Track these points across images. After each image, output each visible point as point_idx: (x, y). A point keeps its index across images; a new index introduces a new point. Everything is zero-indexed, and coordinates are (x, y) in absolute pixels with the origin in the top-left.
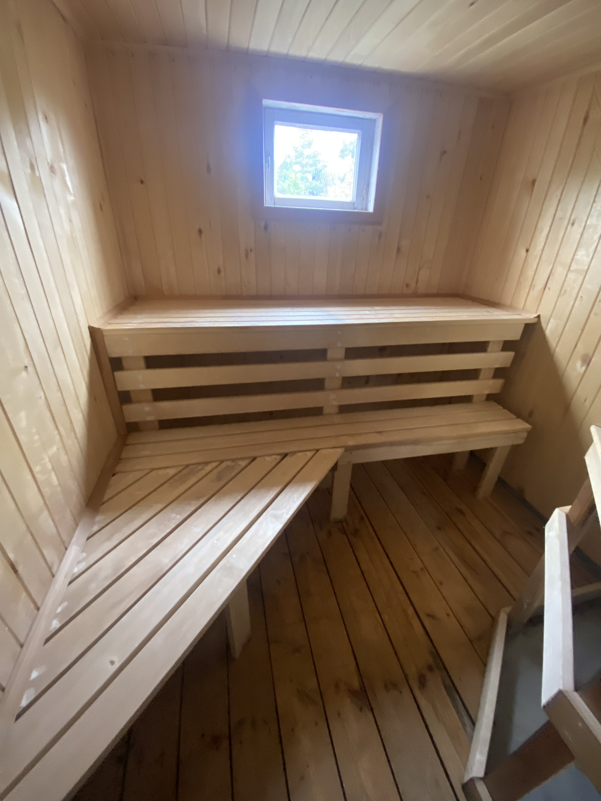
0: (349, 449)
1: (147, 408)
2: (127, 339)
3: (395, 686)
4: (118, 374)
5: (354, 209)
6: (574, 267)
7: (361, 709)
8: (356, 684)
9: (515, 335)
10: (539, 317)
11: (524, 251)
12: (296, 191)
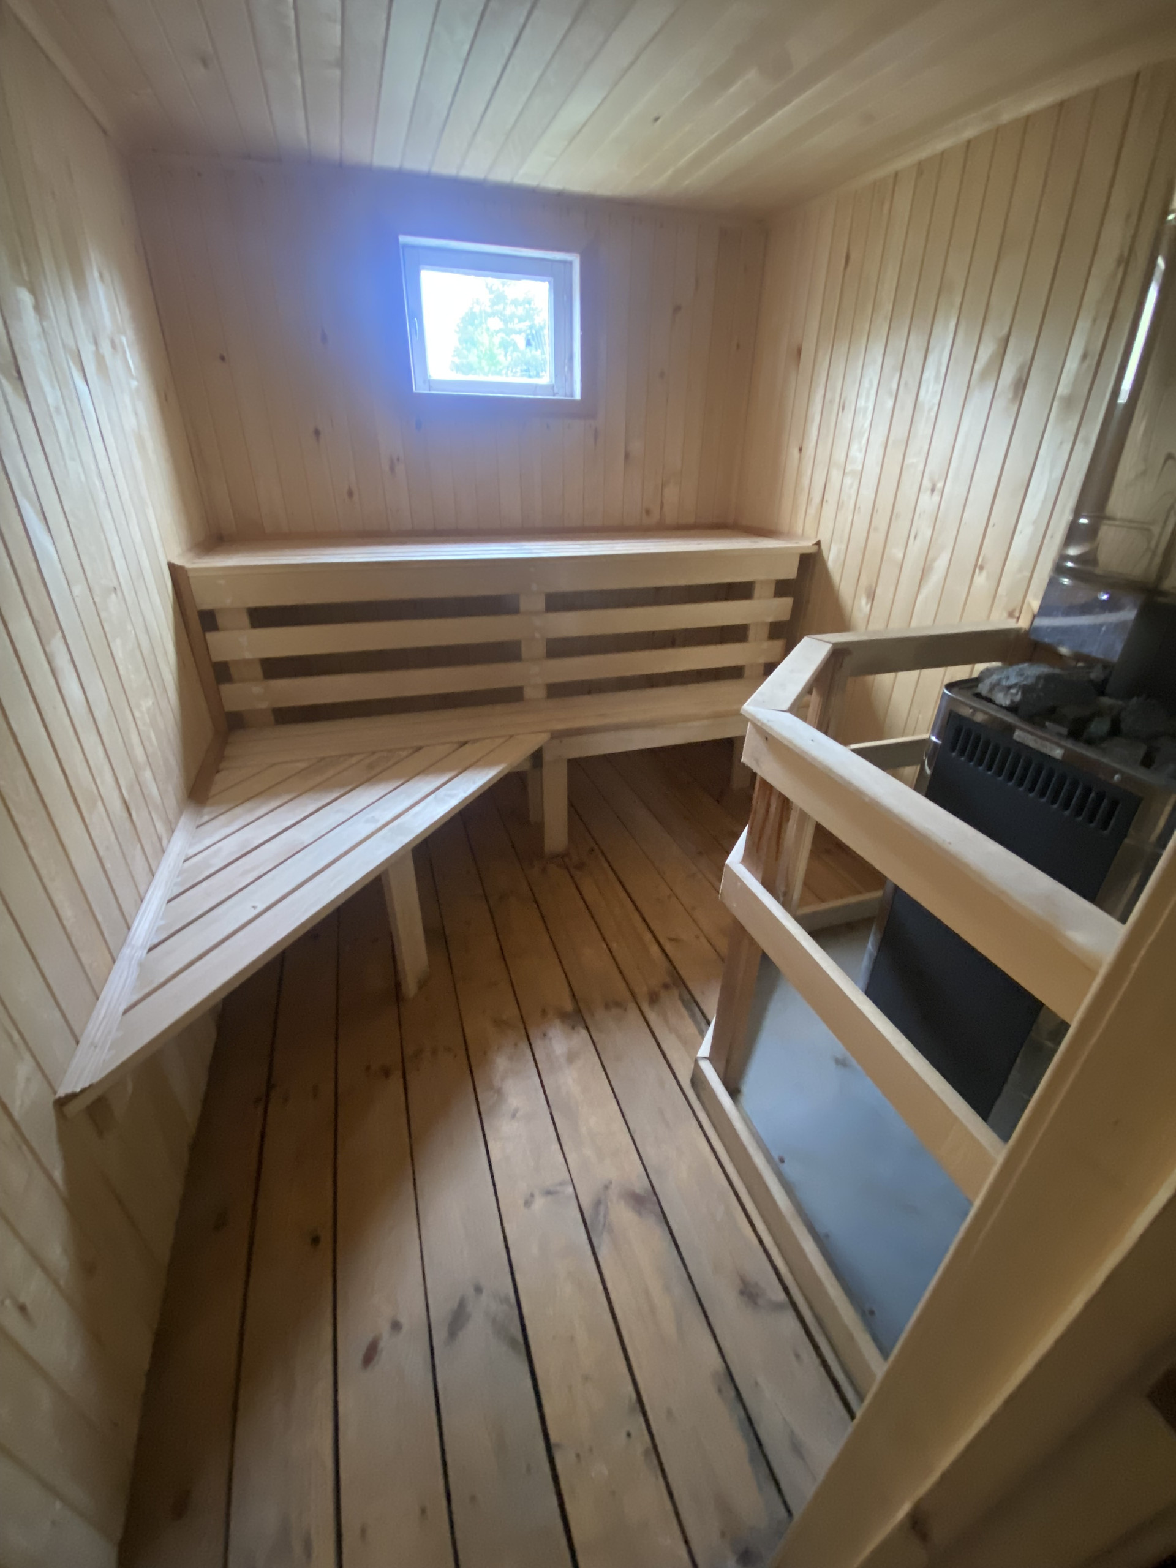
0: (557, 735)
1: (257, 689)
2: (222, 582)
3: (618, 1004)
4: (211, 637)
5: (554, 395)
6: (848, 468)
7: (573, 1028)
8: (569, 1006)
9: (790, 571)
10: (818, 543)
11: (796, 450)
12: (493, 368)
